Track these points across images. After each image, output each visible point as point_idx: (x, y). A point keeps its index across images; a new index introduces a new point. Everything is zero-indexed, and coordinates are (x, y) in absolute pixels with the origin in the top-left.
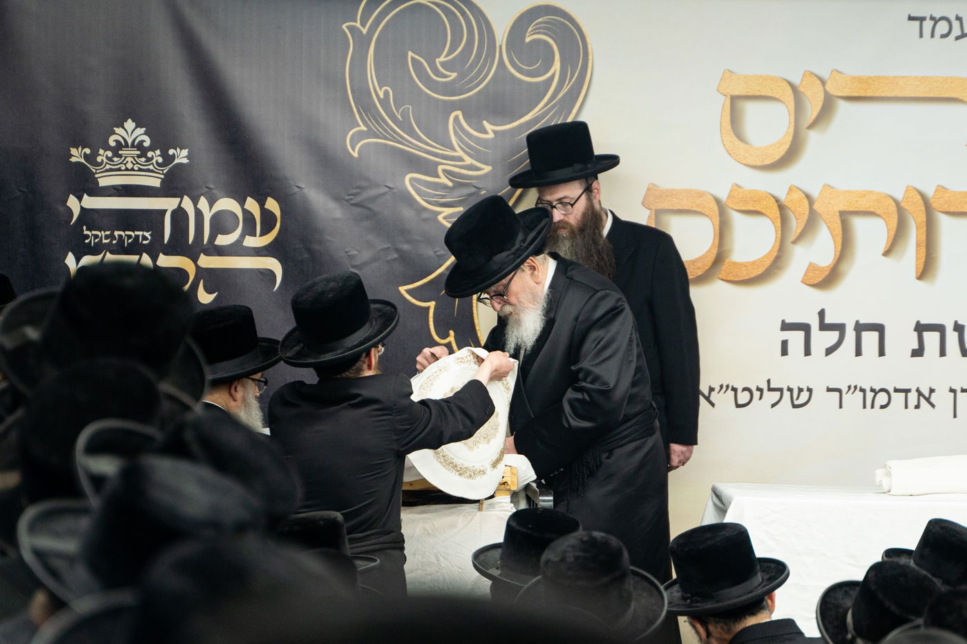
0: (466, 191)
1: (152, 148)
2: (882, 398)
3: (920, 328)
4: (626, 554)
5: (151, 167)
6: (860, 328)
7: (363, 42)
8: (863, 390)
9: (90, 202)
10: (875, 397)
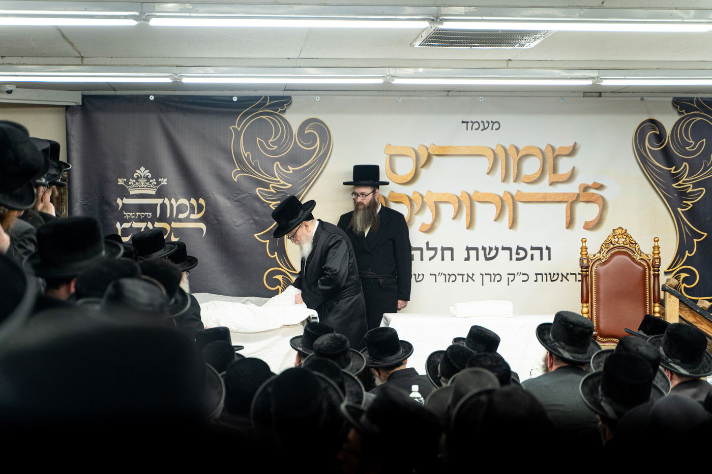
0: (282, 195)
1: (152, 178)
2: (453, 278)
3: (468, 249)
4: (348, 342)
5: (151, 186)
6: (443, 249)
7: (238, 134)
8: (445, 275)
9: (127, 201)
10: (450, 277)
